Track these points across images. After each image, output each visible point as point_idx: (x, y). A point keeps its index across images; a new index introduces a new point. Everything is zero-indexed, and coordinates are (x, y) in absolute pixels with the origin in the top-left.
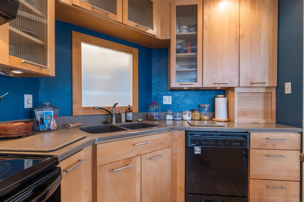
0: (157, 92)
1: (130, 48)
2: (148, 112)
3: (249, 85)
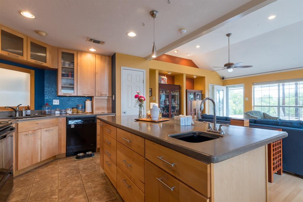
0: (48, 97)
1: (28, 70)
2: (42, 109)
3: (100, 95)
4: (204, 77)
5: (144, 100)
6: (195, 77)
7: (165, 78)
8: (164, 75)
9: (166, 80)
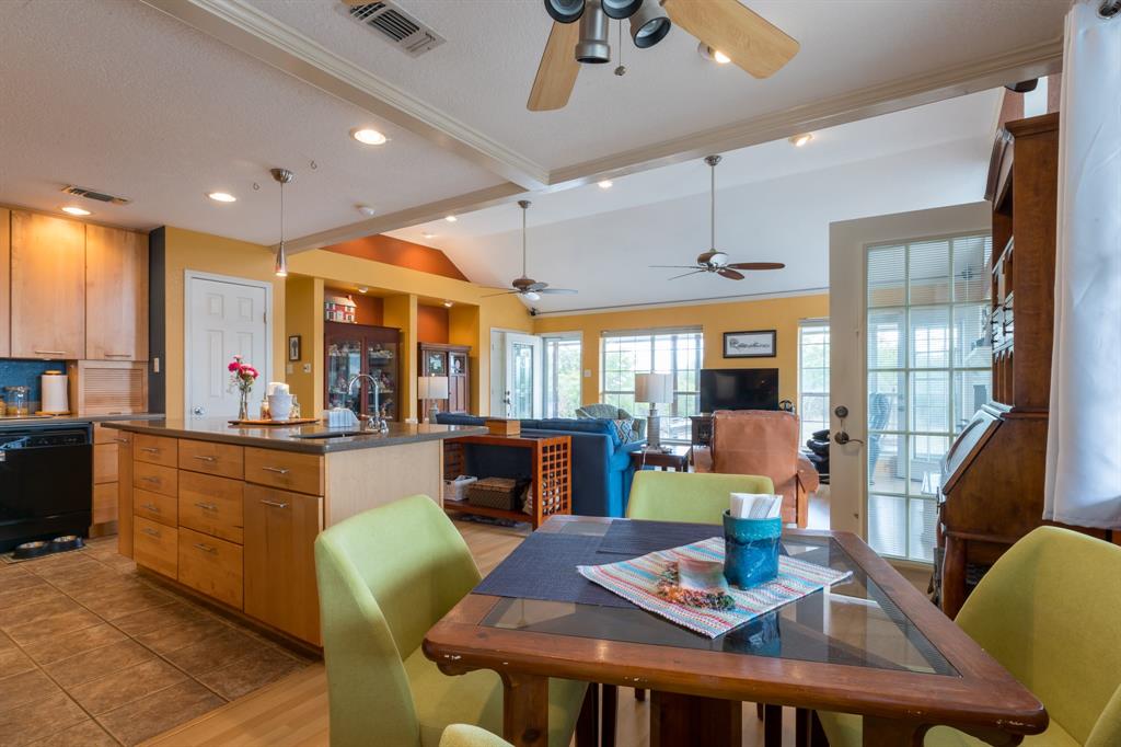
3: (102, 357)
4: (477, 307)
5: (255, 376)
6: (448, 305)
7: (349, 303)
8: (345, 293)
9: (352, 310)
